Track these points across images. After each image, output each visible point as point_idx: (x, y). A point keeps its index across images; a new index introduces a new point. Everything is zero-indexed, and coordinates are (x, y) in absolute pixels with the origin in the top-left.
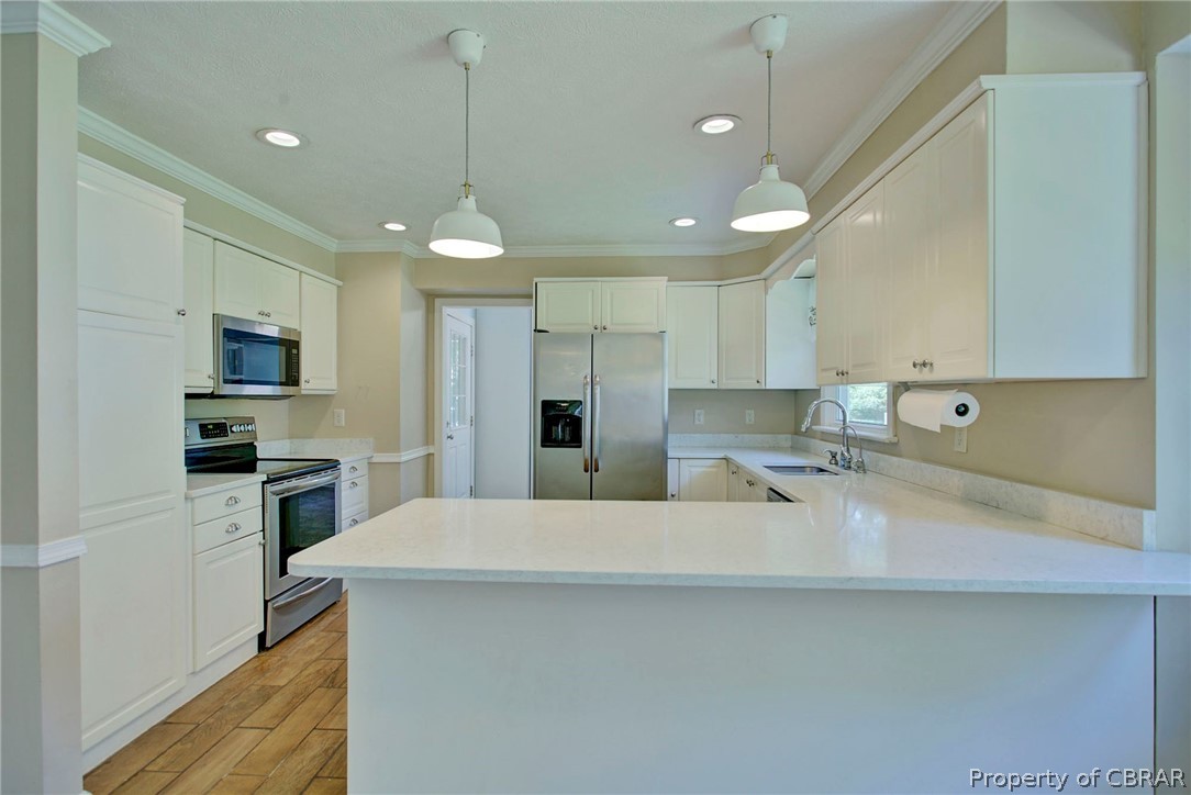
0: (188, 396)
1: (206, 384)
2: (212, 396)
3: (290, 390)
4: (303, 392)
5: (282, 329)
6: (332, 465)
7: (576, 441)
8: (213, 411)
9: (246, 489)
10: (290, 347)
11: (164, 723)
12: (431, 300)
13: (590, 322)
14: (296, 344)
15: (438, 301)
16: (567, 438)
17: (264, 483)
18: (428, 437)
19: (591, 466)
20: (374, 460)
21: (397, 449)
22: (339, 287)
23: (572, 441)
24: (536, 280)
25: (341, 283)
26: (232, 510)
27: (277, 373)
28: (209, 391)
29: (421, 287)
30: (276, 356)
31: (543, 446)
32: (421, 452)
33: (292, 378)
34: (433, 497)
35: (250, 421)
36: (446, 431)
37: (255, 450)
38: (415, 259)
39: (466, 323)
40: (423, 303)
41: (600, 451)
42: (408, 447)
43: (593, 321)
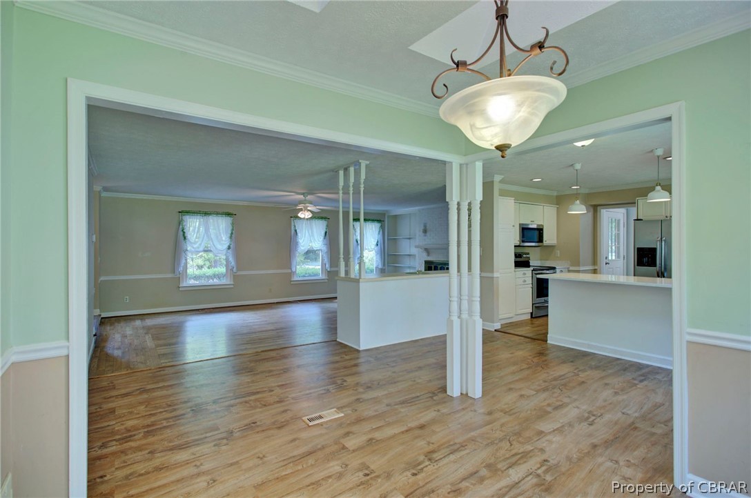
0: (515, 246)
1: (518, 243)
3: (540, 244)
4: (544, 245)
5: (538, 225)
6: (553, 268)
7: (653, 264)
8: (520, 250)
9: (528, 271)
10: (540, 231)
11: (510, 323)
12: (596, 208)
13: (664, 214)
14: (542, 230)
15: (599, 208)
17: (532, 271)
18: (595, 262)
19: (661, 275)
20: (570, 269)
21: (579, 266)
23: (650, 264)
24: (637, 198)
25: (558, 207)
26: (524, 276)
27: (536, 238)
28: (519, 245)
29: (591, 204)
30: (536, 233)
31: (638, 265)
32: (591, 268)
33: (541, 240)
35: (528, 254)
36: (605, 261)
37: (529, 262)
38: (588, 194)
39: (620, 213)
40: (592, 210)
41: (665, 268)
42: (584, 265)
43: (665, 213)
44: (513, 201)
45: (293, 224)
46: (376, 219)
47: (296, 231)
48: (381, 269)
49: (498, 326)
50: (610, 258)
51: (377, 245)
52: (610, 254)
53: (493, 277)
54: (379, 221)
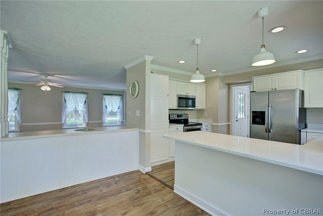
0: (169, 110)
1: (174, 108)
2: (177, 110)
3: (194, 108)
4: (196, 109)
6: (201, 124)
7: (263, 123)
10: (193, 100)
11: (165, 164)
12: (229, 85)
13: (270, 88)
14: (195, 99)
15: (231, 85)
16: (261, 122)
17: (184, 126)
18: (229, 120)
19: (268, 131)
20: (213, 125)
21: (218, 122)
22: (206, 85)
23: (262, 123)
24: (253, 77)
25: (206, 84)
26: (177, 130)
27: (191, 105)
28: (176, 109)
29: (226, 83)
31: (252, 124)
32: (226, 124)
33: (194, 105)
34: (230, 135)
35: (187, 114)
36: (236, 119)
37: (188, 120)
38: (224, 76)
39: (245, 89)
40: (227, 87)
41: (271, 127)
42: (221, 122)
43: (272, 87)
44: (168, 78)
45: (63, 96)
46: (118, 94)
47: (65, 100)
48: (122, 122)
49: (149, 169)
50: (239, 117)
51: (119, 108)
52: (239, 114)
53: (145, 133)
54: (120, 95)
